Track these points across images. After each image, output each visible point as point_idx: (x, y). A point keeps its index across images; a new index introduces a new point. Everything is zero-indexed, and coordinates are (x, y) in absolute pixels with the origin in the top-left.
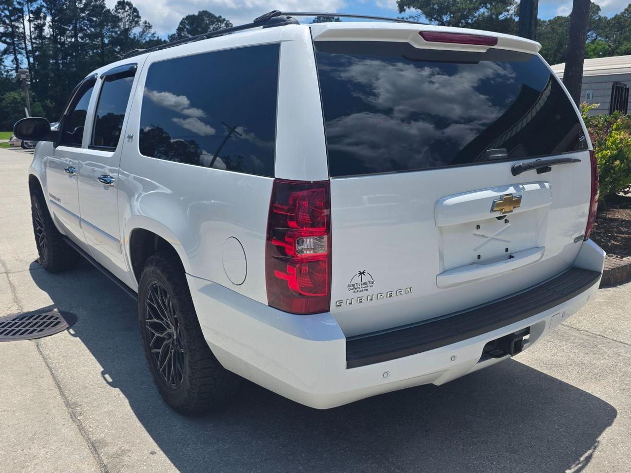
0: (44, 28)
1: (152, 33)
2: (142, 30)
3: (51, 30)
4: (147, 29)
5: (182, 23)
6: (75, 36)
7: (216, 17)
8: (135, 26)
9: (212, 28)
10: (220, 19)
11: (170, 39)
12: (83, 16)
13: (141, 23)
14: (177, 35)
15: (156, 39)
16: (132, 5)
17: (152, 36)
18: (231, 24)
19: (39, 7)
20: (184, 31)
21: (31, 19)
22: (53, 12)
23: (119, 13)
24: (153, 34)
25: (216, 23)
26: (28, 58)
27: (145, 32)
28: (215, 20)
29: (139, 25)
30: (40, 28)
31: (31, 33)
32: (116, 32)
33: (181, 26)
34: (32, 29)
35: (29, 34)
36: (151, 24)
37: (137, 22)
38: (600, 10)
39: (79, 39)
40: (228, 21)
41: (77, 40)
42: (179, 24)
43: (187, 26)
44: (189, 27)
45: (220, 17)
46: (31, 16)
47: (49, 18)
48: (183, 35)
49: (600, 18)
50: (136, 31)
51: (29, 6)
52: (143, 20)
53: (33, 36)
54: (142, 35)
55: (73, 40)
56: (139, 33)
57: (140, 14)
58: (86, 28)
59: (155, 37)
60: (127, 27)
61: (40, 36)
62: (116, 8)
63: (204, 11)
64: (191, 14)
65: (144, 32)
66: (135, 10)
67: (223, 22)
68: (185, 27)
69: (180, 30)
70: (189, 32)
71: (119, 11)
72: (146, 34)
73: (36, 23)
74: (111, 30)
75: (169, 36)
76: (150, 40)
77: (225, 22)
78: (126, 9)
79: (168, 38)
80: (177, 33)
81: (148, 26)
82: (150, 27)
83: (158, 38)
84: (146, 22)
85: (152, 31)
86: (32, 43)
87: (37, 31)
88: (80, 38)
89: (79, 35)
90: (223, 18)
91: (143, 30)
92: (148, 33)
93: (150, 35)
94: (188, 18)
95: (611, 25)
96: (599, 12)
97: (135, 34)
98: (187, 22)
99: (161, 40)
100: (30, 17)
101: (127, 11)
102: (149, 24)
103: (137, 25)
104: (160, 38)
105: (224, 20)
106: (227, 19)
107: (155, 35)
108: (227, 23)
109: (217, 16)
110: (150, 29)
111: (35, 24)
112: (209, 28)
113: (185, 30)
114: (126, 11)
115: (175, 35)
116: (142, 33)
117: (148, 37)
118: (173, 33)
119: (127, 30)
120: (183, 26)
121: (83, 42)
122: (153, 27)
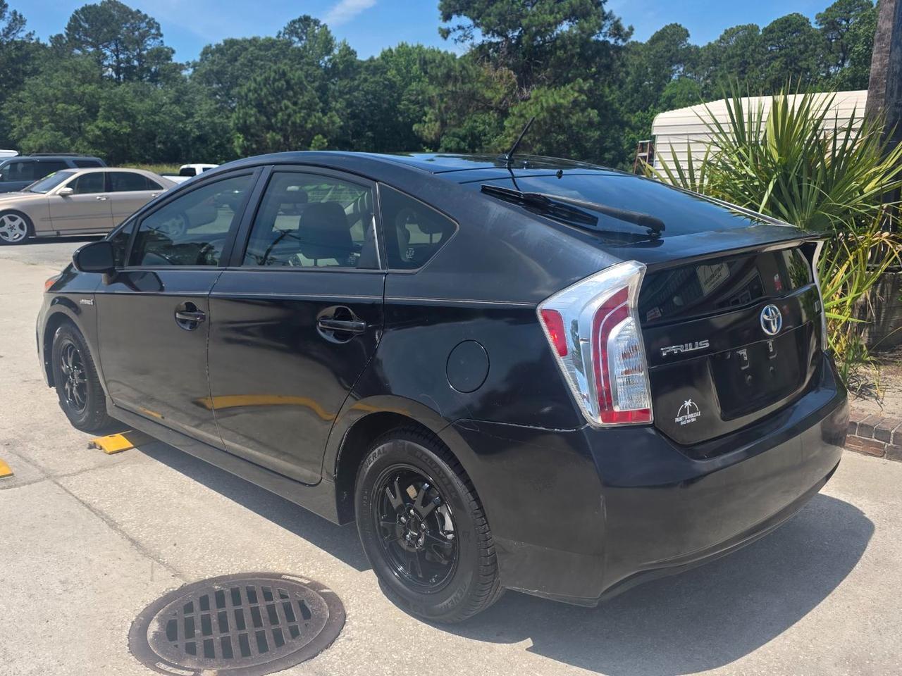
1: (27, 32)
2: (7, 26)
4: (16, 25)
5: (74, 18)
7: (131, 12)
9: (124, 29)
10: (139, 15)
11: (53, 42)
13: (7, 15)
14: (65, 36)
15: (34, 41)
17: (26, 37)
18: (156, 23)
20: (78, 31)
24: (29, 34)
25: (132, 21)
27: (14, 29)
28: (130, 16)
29: (3, 17)
33: (72, 23)
36: (25, 17)
38: (688, 36)
40: (153, 19)
42: (68, 20)
43: (82, 24)
44: (87, 27)
45: (139, 11)
48: (77, 37)
49: (689, 47)
52: (10, 9)
54: (8, 33)
56: (3, 31)
59: (32, 39)
64: (91, 3)
65: (11, 28)
67: (143, 21)
68: (80, 25)
69: (74, 26)
70: (86, 33)
72: (14, 32)
75: (51, 37)
76: (23, 42)
77: (147, 20)
79: (51, 41)
80: (67, 34)
81: (18, 20)
82: (22, 22)
83: (37, 40)
84: (15, 13)
85: (27, 29)
90: (143, 13)
91: (10, 25)
92: (18, 32)
94: (83, 9)
95: (703, 58)
96: (688, 38)
98: (83, 18)
99: (41, 43)
102: (21, 16)
104: (39, 41)
105: (146, 16)
106: (150, 16)
107: (33, 37)
108: (150, 22)
109: (134, 10)
110: (23, 26)
112: (121, 28)
113: (80, 29)
115: (60, 36)
116: (6, 30)
117: (21, 36)
118: (59, 33)
120: (77, 24)
122: (27, 22)
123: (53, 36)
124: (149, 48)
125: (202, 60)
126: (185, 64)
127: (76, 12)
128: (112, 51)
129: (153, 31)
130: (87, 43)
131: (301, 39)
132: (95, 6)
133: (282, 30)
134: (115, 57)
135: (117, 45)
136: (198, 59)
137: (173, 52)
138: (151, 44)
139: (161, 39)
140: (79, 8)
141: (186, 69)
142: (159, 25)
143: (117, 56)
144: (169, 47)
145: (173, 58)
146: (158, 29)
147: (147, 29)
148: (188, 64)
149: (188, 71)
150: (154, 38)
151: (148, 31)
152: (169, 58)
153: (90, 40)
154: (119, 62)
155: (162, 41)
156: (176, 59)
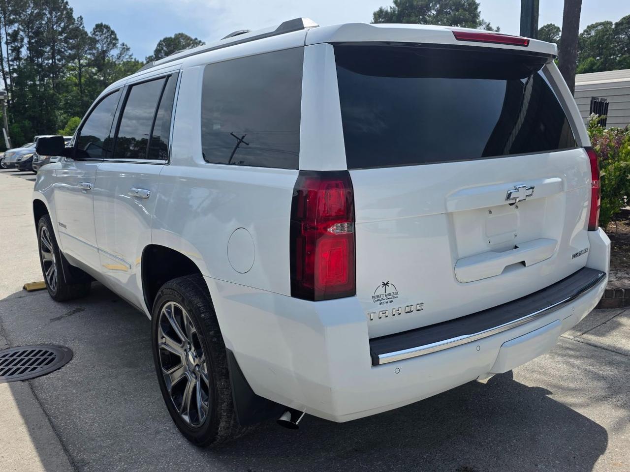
0: (21, 50)
2: (119, 53)
3: (29, 52)
4: (125, 51)
5: (159, 45)
6: (53, 57)
7: (191, 40)
8: (113, 48)
10: (197, 41)
11: (148, 60)
12: (61, 39)
13: (119, 45)
14: (154, 56)
15: (133, 60)
16: (109, 28)
17: (129, 58)
19: (16, 29)
20: (161, 52)
21: (9, 41)
22: (30, 34)
23: (97, 35)
24: (131, 56)
25: (193, 45)
26: (5, 79)
28: (191, 42)
29: (117, 47)
30: (17, 50)
31: (8, 55)
32: (93, 54)
34: (10, 52)
35: (6, 57)
36: (129, 46)
37: (114, 45)
38: (560, 31)
39: (56, 61)
41: (55, 62)
42: (156, 46)
43: (164, 48)
44: (166, 49)
45: (196, 39)
46: (8, 38)
47: (26, 40)
48: (160, 56)
50: (114, 53)
51: (7, 29)
52: (120, 42)
53: (10, 59)
54: (120, 57)
55: (50, 61)
56: (117, 55)
57: (118, 37)
58: (63, 50)
60: (105, 49)
61: (17, 58)
62: (94, 30)
63: (179, 34)
64: (168, 36)
65: (121, 54)
66: (113, 32)
68: (162, 49)
69: (157, 51)
70: (166, 53)
71: (96, 33)
72: (123, 55)
73: (13, 45)
74: (88, 51)
76: (128, 61)
78: (104, 32)
79: (146, 60)
80: (155, 54)
81: (126, 49)
82: (128, 49)
83: (135, 59)
84: (123, 44)
85: (130, 53)
86: (10, 66)
87: (14, 54)
88: (58, 60)
89: (56, 58)
90: (199, 39)
91: (121, 52)
92: (125, 55)
93: (127, 57)
94: (166, 40)
97: (112, 56)
98: (164, 45)
99: (138, 61)
100: (7, 40)
101: (105, 34)
102: (126, 45)
104: (137, 60)
106: (202, 41)
107: (132, 57)
109: (193, 38)
110: (128, 51)
111: (12, 47)
113: (163, 51)
114: (103, 34)
115: (152, 56)
116: (119, 55)
117: (126, 58)
118: (151, 55)
119: (104, 52)
120: (161, 48)
121: (60, 63)
122: (131, 49)
123: (148, 57)
127: (161, 41)
132: (171, 38)
140: (162, 39)
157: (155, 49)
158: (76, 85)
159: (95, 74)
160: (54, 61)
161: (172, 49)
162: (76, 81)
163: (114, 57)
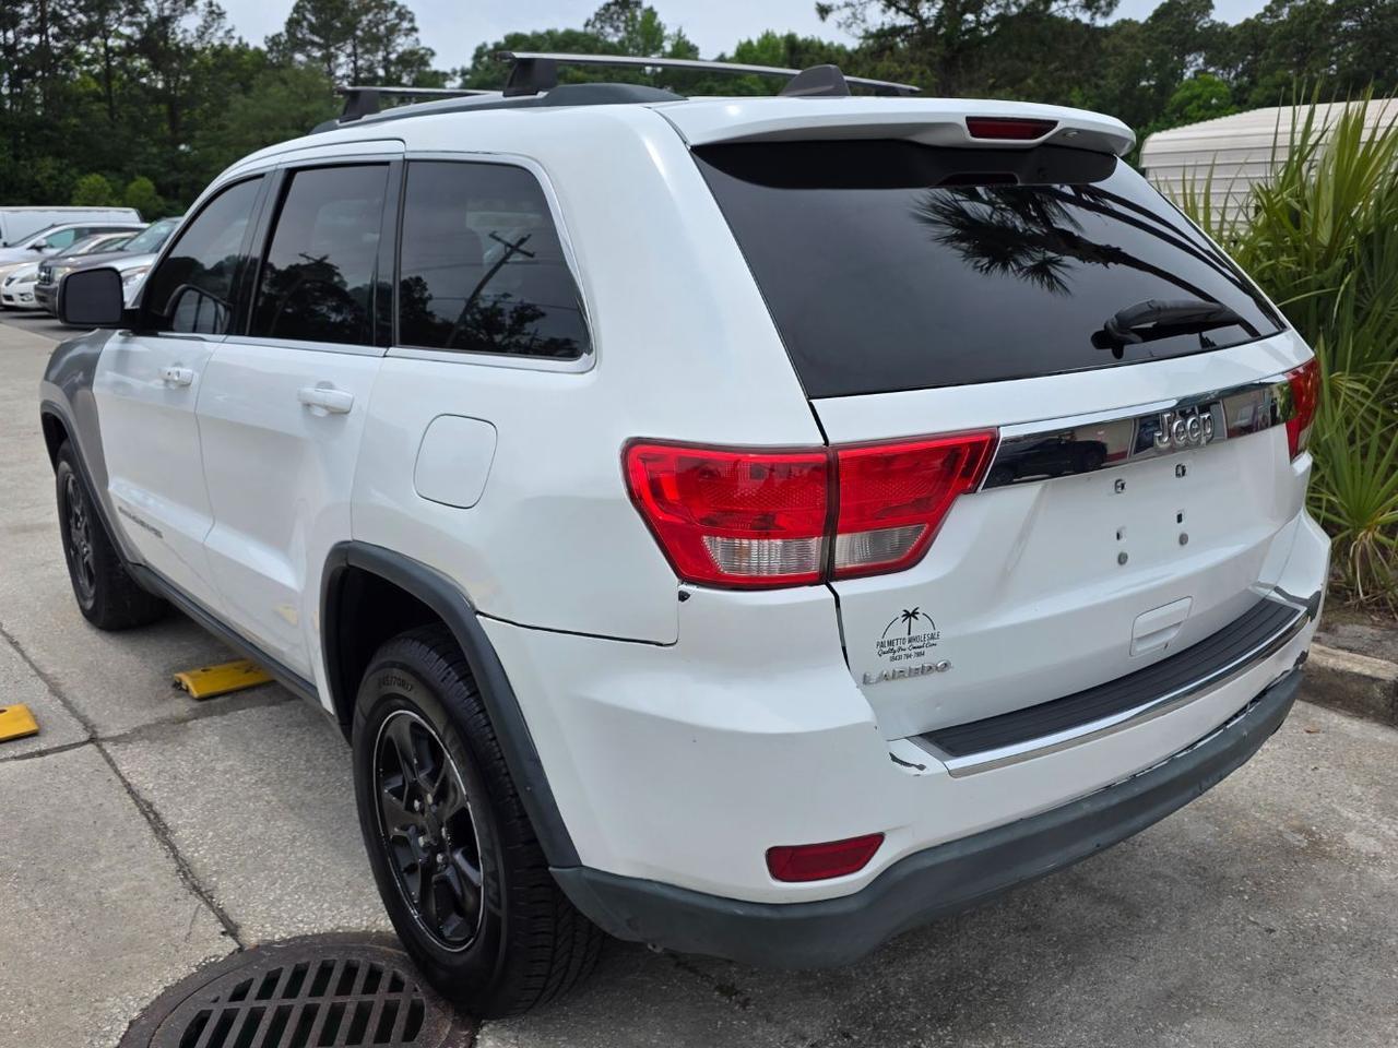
1: (227, 28)
2: (202, 23)
4: (214, 19)
5: (297, 8)
6: (42, 31)
8: (186, 12)
9: (365, 22)
11: (270, 44)
13: (200, 5)
14: (284, 34)
15: (235, 42)
17: (225, 37)
18: (410, 13)
20: (302, 27)
24: (229, 31)
25: (376, 10)
27: (210, 27)
29: (195, 8)
32: (139, 25)
33: (295, 15)
36: (223, 8)
37: (189, 3)
39: (50, 39)
40: (404, 7)
41: (47, 42)
42: (291, 10)
43: (309, 16)
44: (313, 20)
48: (300, 36)
49: (1213, 26)
50: (189, 24)
54: (203, 33)
55: (35, 39)
56: (197, 30)
58: (65, 13)
59: (233, 38)
60: (167, 13)
65: (207, 27)
67: (390, 10)
68: (305, 18)
69: (292, 24)
70: (313, 29)
72: (211, 31)
74: (126, 19)
75: (266, 37)
76: (223, 45)
77: (396, 9)
79: (266, 43)
80: (287, 31)
81: (216, 13)
82: (221, 15)
83: (240, 39)
85: (227, 24)
88: (54, 36)
89: (50, 32)
91: (206, 21)
92: (216, 30)
93: (221, 33)
95: (1236, 40)
97: (185, 31)
98: (309, 6)
99: (247, 45)
102: (218, 7)
103: (189, 9)
104: (244, 41)
107: (234, 34)
108: (400, 10)
110: (222, 20)
112: (360, 21)
113: (305, 24)
115: (280, 35)
116: (203, 29)
117: (219, 36)
118: (277, 32)
119: (165, 21)
120: (301, 17)
121: (60, 45)
122: (227, 15)
123: (270, 36)
124: (400, 49)
125: (474, 66)
126: (448, 70)
128: (349, 56)
129: (406, 25)
130: (313, 44)
131: (617, 29)
133: (592, 17)
134: (352, 65)
135: (354, 47)
136: (468, 64)
137: (433, 54)
138: (402, 44)
139: (415, 35)
141: (451, 79)
142: (413, 16)
143: (355, 63)
144: (427, 46)
145: (431, 62)
146: (412, 20)
147: (397, 21)
148: (455, 73)
149: (454, 81)
150: (406, 35)
151: (397, 25)
152: (426, 64)
153: (316, 39)
154: (357, 70)
155: (417, 40)
156: (436, 65)
157: (286, 19)
158: (98, 98)
159: (143, 73)
160: (44, 38)
161: (328, 17)
162: (100, 89)
163: (188, 34)
